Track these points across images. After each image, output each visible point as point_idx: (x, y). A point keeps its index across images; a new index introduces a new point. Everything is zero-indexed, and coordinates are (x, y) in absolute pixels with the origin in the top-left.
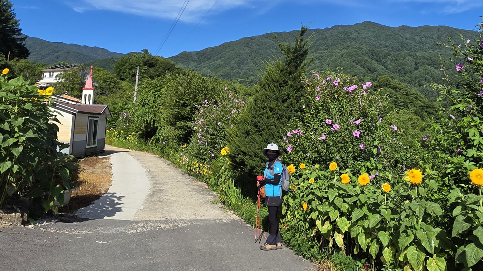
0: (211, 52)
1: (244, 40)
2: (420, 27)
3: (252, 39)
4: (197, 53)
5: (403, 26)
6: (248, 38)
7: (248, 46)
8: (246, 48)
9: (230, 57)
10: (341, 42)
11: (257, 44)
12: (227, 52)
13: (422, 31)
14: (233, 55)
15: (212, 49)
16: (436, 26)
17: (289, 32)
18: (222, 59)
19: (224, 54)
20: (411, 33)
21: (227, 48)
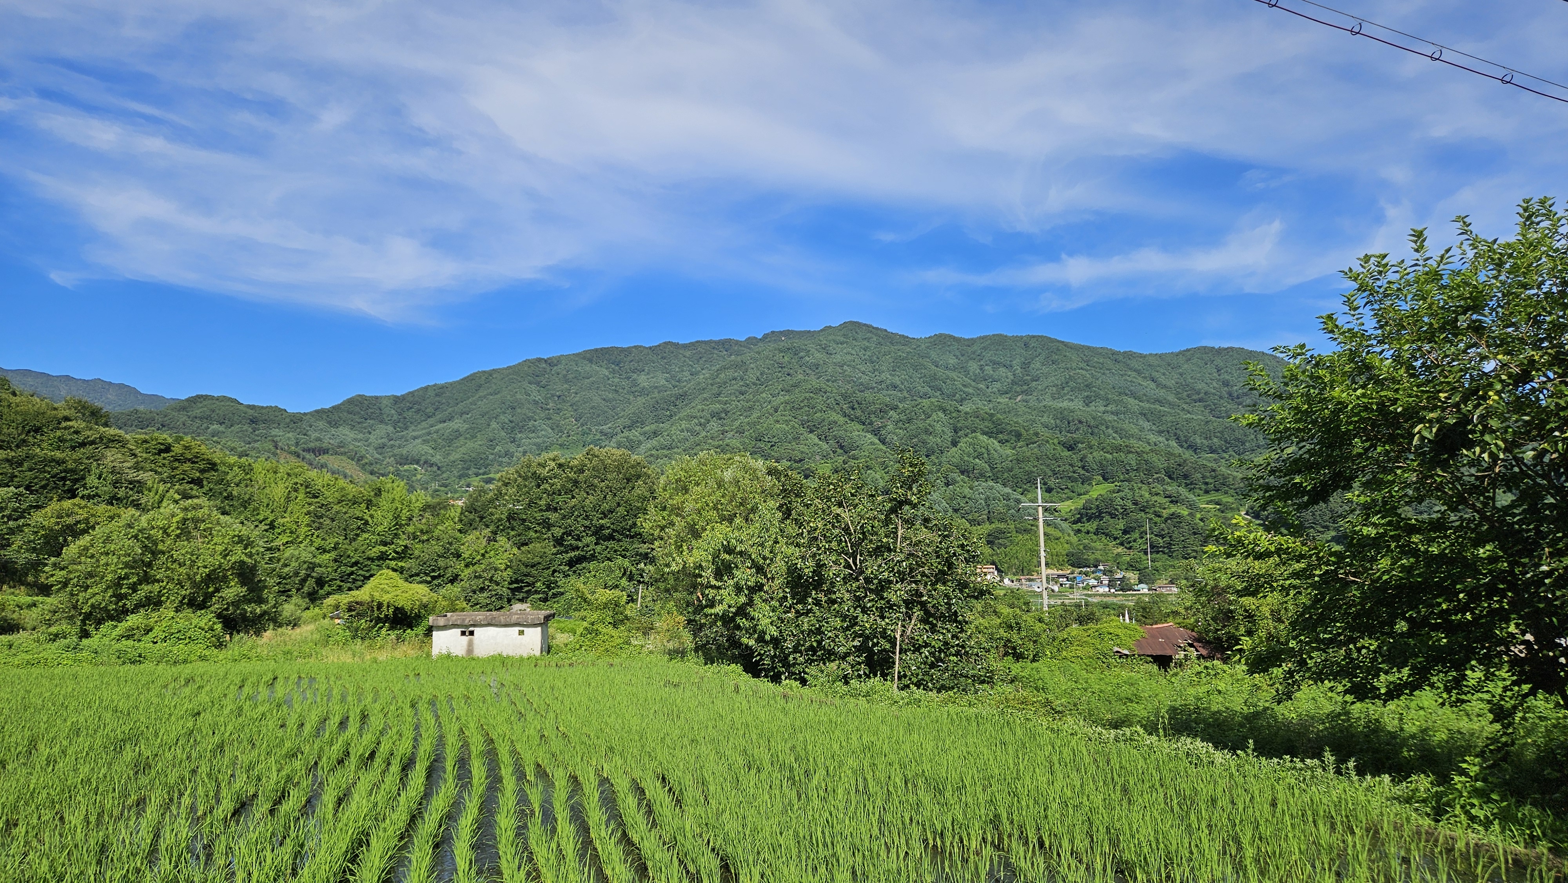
0: (437, 399)
1: (529, 367)
2: (983, 338)
3: (551, 363)
4: (396, 400)
5: (941, 335)
6: (539, 360)
7: (538, 384)
8: (533, 387)
9: (487, 412)
10: (780, 375)
11: (565, 376)
12: (481, 398)
13: (985, 348)
14: (496, 406)
15: (440, 390)
16: (1022, 337)
17: (650, 348)
18: (465, 416)
19: (471, 404)
20: (958, 354)
21: (480, 386)
